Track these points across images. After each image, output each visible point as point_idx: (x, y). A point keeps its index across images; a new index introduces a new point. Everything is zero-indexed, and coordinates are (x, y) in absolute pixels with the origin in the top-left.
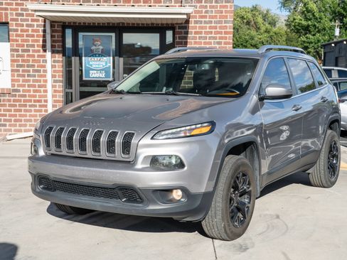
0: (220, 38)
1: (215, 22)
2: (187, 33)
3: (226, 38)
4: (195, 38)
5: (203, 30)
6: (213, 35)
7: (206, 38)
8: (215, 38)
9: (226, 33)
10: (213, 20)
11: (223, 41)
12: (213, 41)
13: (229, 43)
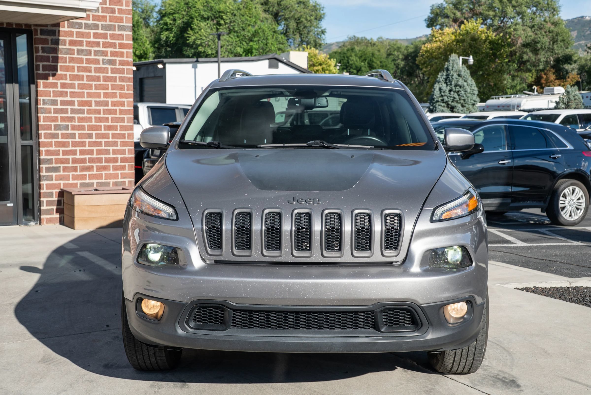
0: (113, 54)
1: (104, 27)
2: (57, 42)
3: (122, 55)
4: (71, 52)
5: (84, 40)
6: (101, 49)
7: (89, 52)
8: (104, 54)
9: (122, 46)
10: (100, 23)
11: (118, 59)
12: (101, 58)
13: (127, 63)
